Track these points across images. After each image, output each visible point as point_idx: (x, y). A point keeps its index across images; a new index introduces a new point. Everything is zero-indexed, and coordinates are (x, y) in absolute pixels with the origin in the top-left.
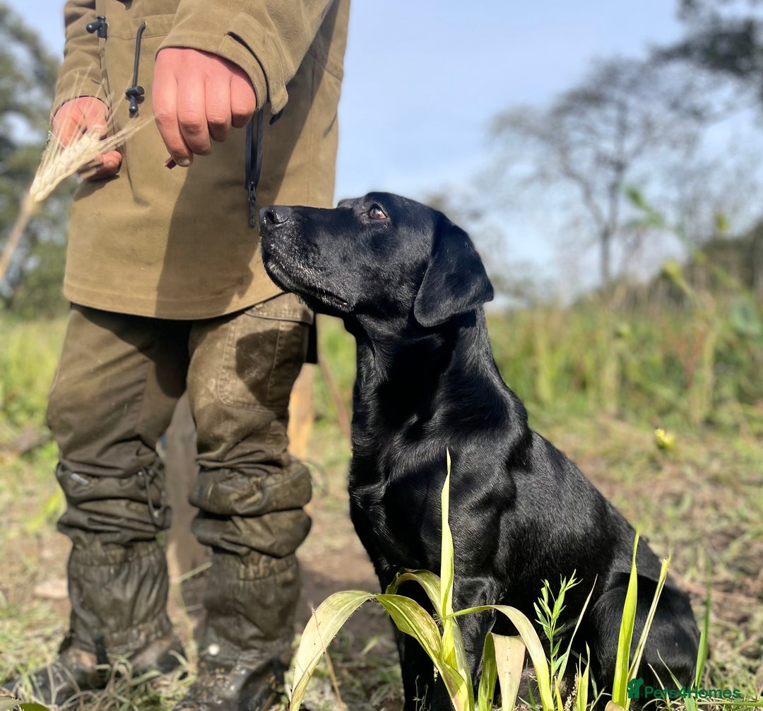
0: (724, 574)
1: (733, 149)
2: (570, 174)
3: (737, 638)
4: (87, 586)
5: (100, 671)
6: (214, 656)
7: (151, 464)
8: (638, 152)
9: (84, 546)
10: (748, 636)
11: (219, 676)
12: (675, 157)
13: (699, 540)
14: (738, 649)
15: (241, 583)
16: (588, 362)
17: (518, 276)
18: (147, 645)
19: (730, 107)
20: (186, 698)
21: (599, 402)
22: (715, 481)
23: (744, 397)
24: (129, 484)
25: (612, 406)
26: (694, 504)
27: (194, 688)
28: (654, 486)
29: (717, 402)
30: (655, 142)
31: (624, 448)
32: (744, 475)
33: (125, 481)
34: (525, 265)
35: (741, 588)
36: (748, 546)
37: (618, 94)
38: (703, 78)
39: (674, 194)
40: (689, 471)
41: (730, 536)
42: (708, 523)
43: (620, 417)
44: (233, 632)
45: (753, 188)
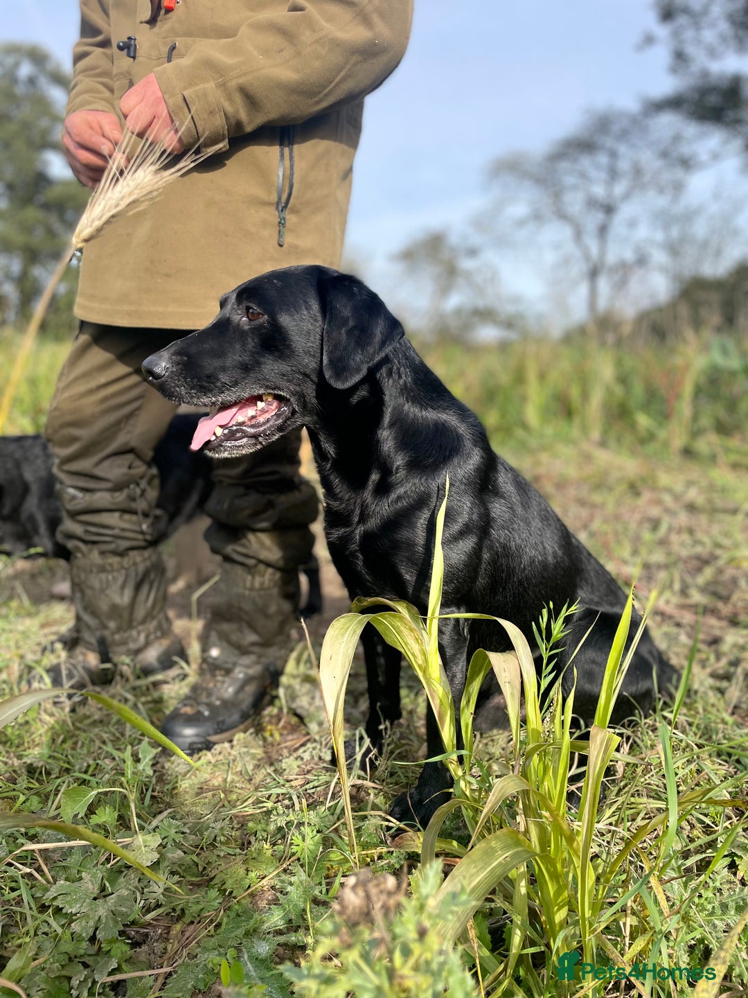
0: (697, 597)
1: (717, 196)
2: (562, 216)
3: (708, 659)
4: (88, 592)
5: (104, 670)
6: (215, 659)
7: (142, 477)
8: (627, 196)
9: (84, 555)
10: (718, 658)
11: (220, 678)
12: (662, 202)
13: (675, 563)
14: (708, 670)
15: (247, 592)
16: (575, 392)
17: (510, 309)
18: (147, 644)
19: (716, 157)
20: (187, 698)
21: (585, 429)
22: (691, 508)
23: (723, 429)
24: (120, 497)
25: (596, 434)
26: (670, 529)
27: (195, 688)
28: (633, 510)
29: (696, 433)
30: (643, 187)
31: (606, 474)
32: (719, 503)
33: (117, 494)
34: (517, 299)
35: (713, 612)
36: (720, 571)
37: (609, 142)
38: (691, 129)
39: (659, 236)
40: (667, 499)
41: (703, 562)
42: (682, 546)
43: (603, 444)
44: (234, 638)
45: (736, 233)
